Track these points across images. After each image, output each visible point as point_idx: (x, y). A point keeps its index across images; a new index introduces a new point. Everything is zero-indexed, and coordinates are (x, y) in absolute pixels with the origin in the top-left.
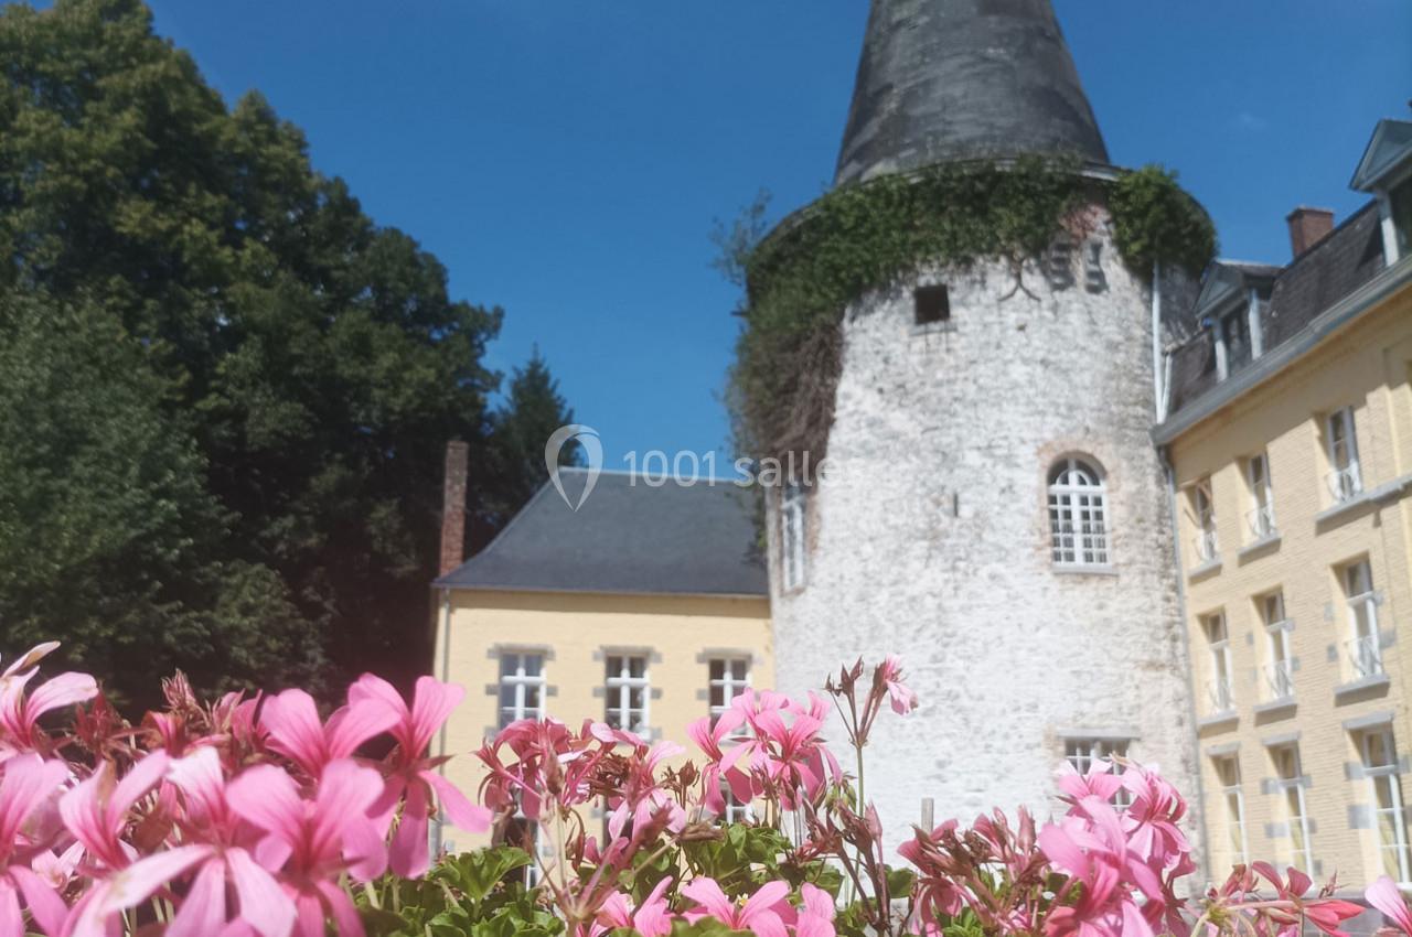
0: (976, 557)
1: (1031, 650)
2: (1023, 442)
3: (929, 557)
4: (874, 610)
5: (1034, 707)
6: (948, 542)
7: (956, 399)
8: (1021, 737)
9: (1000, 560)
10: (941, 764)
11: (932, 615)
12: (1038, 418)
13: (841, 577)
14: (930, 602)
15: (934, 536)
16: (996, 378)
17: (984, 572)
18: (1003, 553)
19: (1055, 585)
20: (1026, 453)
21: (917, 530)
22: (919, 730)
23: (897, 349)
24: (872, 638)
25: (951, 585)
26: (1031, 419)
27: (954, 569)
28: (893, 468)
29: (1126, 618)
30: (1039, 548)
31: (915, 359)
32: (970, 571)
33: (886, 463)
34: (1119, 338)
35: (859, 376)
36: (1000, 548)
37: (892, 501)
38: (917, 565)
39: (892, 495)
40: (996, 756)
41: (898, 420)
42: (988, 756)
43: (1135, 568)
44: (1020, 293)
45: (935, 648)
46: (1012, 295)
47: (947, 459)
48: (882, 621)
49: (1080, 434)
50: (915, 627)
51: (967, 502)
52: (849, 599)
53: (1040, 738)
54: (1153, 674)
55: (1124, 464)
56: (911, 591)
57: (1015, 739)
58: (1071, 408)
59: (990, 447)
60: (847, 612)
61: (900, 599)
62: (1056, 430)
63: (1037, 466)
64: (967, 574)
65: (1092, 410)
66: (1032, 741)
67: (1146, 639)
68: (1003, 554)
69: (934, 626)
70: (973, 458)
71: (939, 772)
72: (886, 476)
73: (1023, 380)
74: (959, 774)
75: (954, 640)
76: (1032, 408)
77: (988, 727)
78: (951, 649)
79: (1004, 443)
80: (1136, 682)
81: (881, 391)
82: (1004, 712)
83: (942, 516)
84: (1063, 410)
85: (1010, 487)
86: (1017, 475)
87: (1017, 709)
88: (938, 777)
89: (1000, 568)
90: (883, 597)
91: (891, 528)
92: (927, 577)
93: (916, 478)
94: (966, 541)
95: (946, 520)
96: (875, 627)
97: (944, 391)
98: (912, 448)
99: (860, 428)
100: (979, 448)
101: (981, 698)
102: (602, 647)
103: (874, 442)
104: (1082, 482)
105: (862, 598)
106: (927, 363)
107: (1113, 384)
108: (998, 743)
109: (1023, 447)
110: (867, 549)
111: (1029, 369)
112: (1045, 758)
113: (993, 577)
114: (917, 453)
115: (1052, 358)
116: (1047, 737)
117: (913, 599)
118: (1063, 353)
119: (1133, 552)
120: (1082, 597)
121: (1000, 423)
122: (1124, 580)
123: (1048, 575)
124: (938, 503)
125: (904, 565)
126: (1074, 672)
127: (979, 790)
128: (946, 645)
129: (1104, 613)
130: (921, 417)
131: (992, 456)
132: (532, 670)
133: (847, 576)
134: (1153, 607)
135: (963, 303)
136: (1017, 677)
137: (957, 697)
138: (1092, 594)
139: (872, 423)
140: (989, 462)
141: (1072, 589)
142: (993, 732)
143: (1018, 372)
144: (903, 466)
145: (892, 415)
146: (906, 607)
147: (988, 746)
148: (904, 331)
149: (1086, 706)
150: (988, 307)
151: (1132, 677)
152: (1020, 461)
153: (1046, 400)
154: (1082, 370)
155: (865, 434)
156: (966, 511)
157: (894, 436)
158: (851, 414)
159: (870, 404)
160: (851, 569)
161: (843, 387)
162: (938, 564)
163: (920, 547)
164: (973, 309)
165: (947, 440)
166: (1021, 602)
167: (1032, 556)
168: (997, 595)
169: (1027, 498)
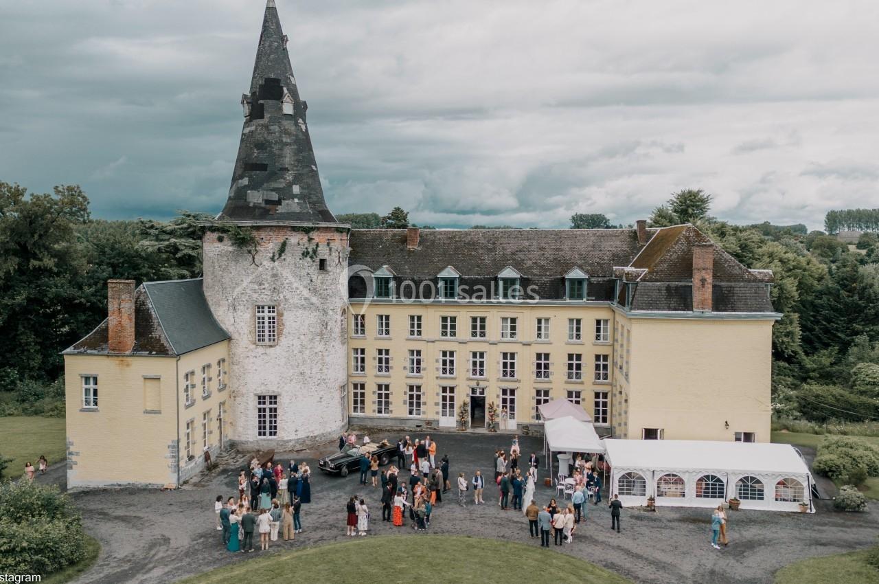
0: (330, 340)
3: (321, 341)
4: (304, 356)
6: (325, 337)
8: (335, 388)
9: (335, 341)
11: (321, 357)
13: (293, 345)
14: (320, 353)
15: (321, 334)
17: (331, 345)
19: (342, 347)
20: (339, 311)
21: (318, 333)
22: (316, 390)
23: (314, 278)
24: (303, 364)
25: (325, 349)
26: (340, 301)
27: (326, 344)
28: (312, 314)
30: (340, 337)
31: (319, 281)
33: (310, 312)
35: (302, 283)
37: (311, 324)
38: (317, 343)
39: (311, 322)
41: (314, 300)
45: (321, 366)
47: (325, 313)
48: (307, 359)
51: (329, 325)
52: (295, 352)
56: (316, 351)
60: (295, 356)
61: (312, 353)
64: (328, 345)
66: (337, 389)
68: (335, 339)
69: (321, 361)
72: (309, 316)
73: (339, 290)
75: (325, 364)
76: (340, 297)
78: (324, 367)
81: (310, 289)
85: (337, 321)
86: (338, 317)
87: (335, 381)
88: (320, 402)
89: (334, 344)
91: (311, 332)
92: (320, 347)
93: (318, 318)
94: (328, 336)
95: (324, 330)
96: (304, 362)
97: (325, 292)
98: (317, 309)
99: (301, 300)
102: (202, 366)
103: (306, 305)
105: (300, 352)
106: (322, 283)
109: (339, 309)
110: (302, 337)
112: (339, 393)
113: (333, 346)
114: (319, 310)
116: (339, 387)
117: (316, 353)
121: (335, 302)
123: (341, 344)
124: (323, 325)
125: (314, 343)
130: (320, 299)
131: (334, 312)
133: (295, 345)
137: (325, 380)
139: (306, 299)
142: (331, 388)
143: (339, 287)
144: (315, 314)
145: (312, 298)
146: (314, 355)
148: (317, 272)
150: (334, 267)
152: (338, 313)
155: (303, 302)
156: (329, 328)
157: (313, 304)
158: (298, 295)
159: (306, 293)
160: (297, 343)
161: (295, 285)
162: (323, 343)
163: (318, 338)
164: (332, 268)
165: (325, 307)
166: (337, 352)
167: (339, 339)
168: (333, 351)
169: (339, 324)
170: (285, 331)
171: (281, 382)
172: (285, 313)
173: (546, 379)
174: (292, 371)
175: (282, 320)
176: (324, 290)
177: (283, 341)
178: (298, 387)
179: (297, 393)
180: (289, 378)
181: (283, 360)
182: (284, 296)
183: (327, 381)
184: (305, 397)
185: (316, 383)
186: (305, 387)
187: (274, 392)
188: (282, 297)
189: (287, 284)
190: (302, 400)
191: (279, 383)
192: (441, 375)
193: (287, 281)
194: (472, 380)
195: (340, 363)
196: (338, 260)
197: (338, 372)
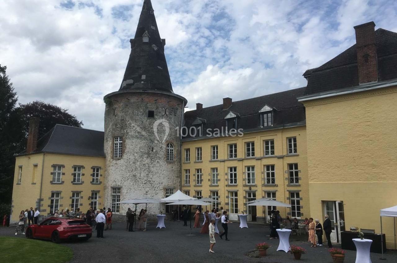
0: (155, 158)
1: (162, 174)
3: (148, 157)
4: (136, 165)
5: (162, 183)
6: (151, 155)
9: (159, 159)
10: (147, 192)
11: (147, 167)
13: (130, 159)
14: (147, 165)
15: (148, 154)
16: (161, 129)
17: (156, 161)
19: (167, 164)
20: (164, 142)
21: (146, 153)
22: (143, 186)
23: (144, 121)
24: (135, 170)
25: (151, 163)
27: (152, 160)
28: (142, 141)
29: (175, 170)
30: (165, 158)
31: (148, 123)
33: (141, 140)
34: (177, 124)
35: (136, 123)
36: (159, 158)
37: (141, 147)
38: (145, 159)
39: (142, 146)
40: (156, 191)
41: (144, 133)
42: (154, 191)
43: (177, 162)
44: (165, 115)
45: (147, 173)
46: (164, 115)
47: (152, 141)
48: (138, 167)
49: (171, 140)
50: (144, 169)
51: (155, 149)
52: (131, 163)
54: (177, 178)
55: (177, 145)
57: (159, 188)
60: (131, 165)
61: (142, 164)
62: (168, 139)
63: (165, 144)
64: (154, 161)
65: (173, 136)
66: (161, 189)
67: (177, 173)
68: (160, 158)
69: (148, 169)
70: (156, 142)
72: (141, 143)
74: (150, 194)
75: (151, 172)
78: (150, 174)
81: (141, 127)
82: (158, 184)
83: (150, 151)
84: (170, 135)
85: (161, 147)
86: (163, 145)
87: (160, 184)
88: (146, 194)
90: (138, 163)
91: (141, 151)
92: (147, 161)
93: (146, 144)
94: (154, 156)
95: (151, 152)
99: (136, 133)
101: (154, 182)
102: (74, 165)
103: (138, 136)
104: (171, 147)
105: (134, 163)
106: (150, 124)
108: (156, 189)
110: (136, 154)
112: (163, 192)
113: (158, 162)
114: (147, 139)
116: (164, 188)
117: (144, 164)
119: (176, 159)
120: (170, 166)
121: (161, 136)
122: (175, 163)
123: (166, 162)
124: (150, 148)
125: (143, 158)
126: (168, 178)
127: (153, 197)
128: (149, 173)
129: (173, 169)
130: (148, 133)
132: (59, 169)
133: (131, 158)
134: (178, 168)
135: (157, 115)
136: (160, 178)
137: (150, 181)
138: (171, 166)
139: (138, 132)
140: (159, 143)
142: (156, 187)
144: (144, 141)
145: (143, 132)
146: (143, 165)
148: (146, 118)
149: (169, 184)
150: (160, 116)
151: (175, 179)
154: (173, 129)
155: (137, 134)
156: (154, 151)
157: (143, 136)
158: (134, 130)
159: (138, 129)
160: (132, 157)
161: (133, 125)
163: (146, 156)
164: (158, 116)
165: (152, 138)
166: (161, 166)
167: (164, 159)
168: (158, 165)
169: (164, 150)
170: (126, 151)
171: (122, 180)
172: (127, 141)
173: (297, 184)
174: (128, 174)
175: (125, 144)
177: (125, 156)
178: (132, 183)
179: (131, 187)
180: (126, 178)
181: (124, 167)
182: (127, 131)
183: (152, 182)
184: (136, 190)
185: (144, 183)
186: (136, 184)
187: (119, 185)
188: (125, 131)
189: (128, 124)
190: (134, 192)
191: (121, 181)
192: (230, 184)
193: (129, 122)
194: (246, 186)
195: (165, 174)
196: (164, 113)
197: (163, 179)
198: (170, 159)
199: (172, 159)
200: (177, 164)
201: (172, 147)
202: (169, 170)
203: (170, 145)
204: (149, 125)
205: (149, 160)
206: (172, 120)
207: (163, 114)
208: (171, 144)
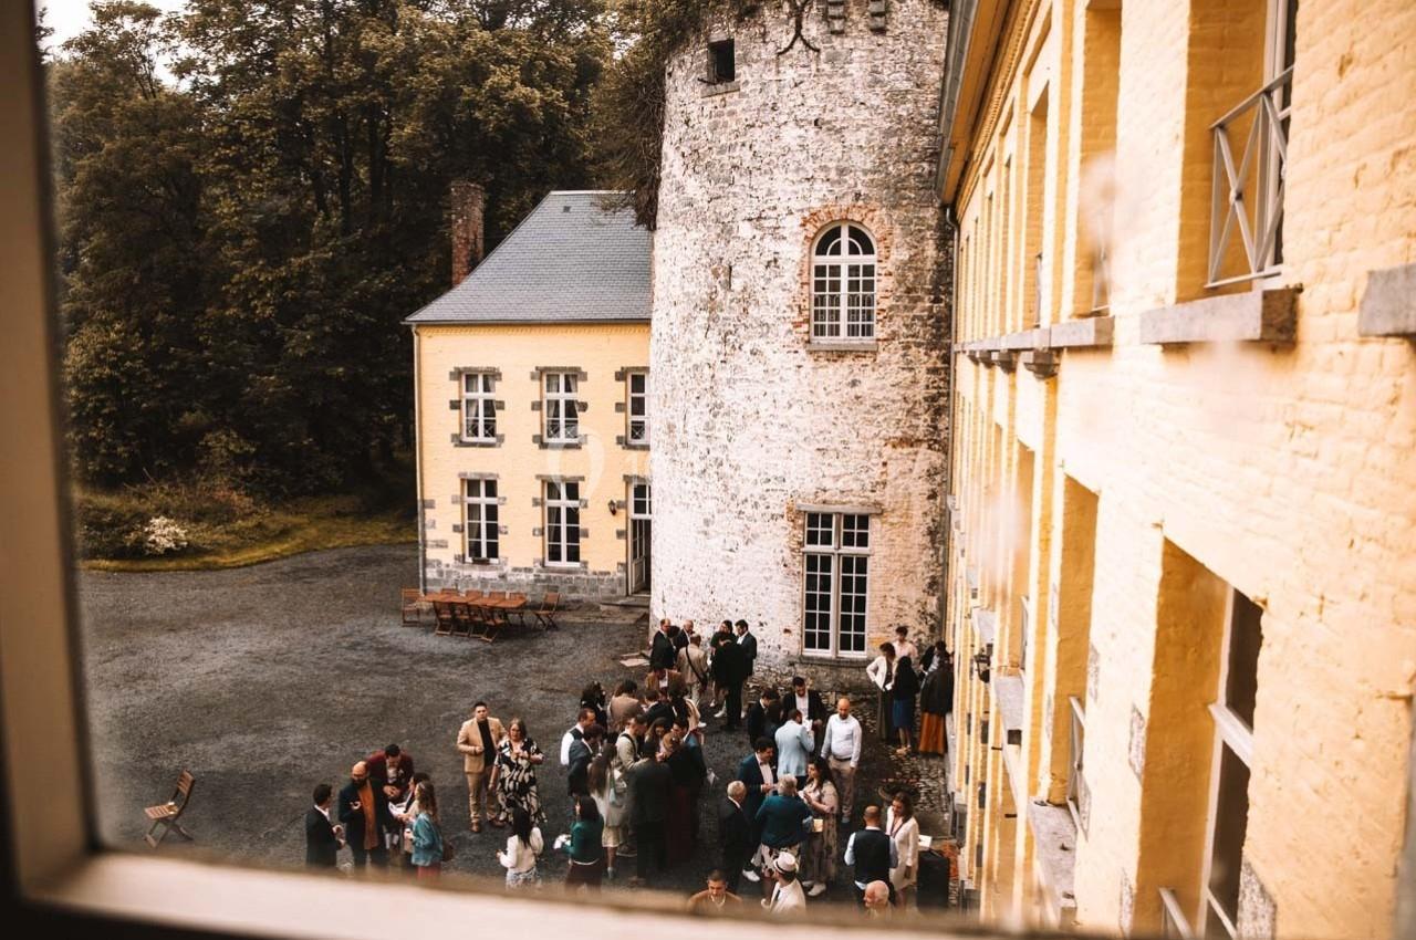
0: (741, 331)
1: (783, 426)
2: (791, 213)
3: (708, 328)
4: (674, 372)
5: (781, 480)
6: (722, 315)
7: (734, 167)
8: (768, 507)
9: (762, 336)
10: (707, 523)
11: (708, 385)
12: (807, 185)
14: (707, 372)
15: (711, 305)
16: (770, 144)
17: (747, 348)
18: (765, 329)
19: (809, 363)
20: (792, 224)
21: (702, 300)
22: (696, 489)
23: (694, 111)
24: (673, 398)
25: (723, 358)
26: (800, 187)
27: (725, 342)
28: (688, 236)
29: (879, 395)
30: (797, 325)
31: (706, 123)
32: (737, 346)
33: (685, 230)
34: (907, 86)
35: (673, 137)
36: (762, 325)
37: (687, 269)
38: (700, 335)
39: (688, 263)
40: (746, 522)
41: (693, 186)
42: (740, 521)
44: (799, 45)
45: (708, 417)
46: (791, 47)
47: (726, 231)
48: (679, 384)
49: (848, 200)
50: (696, 394)
51: (738, 275)
53: (784, 510)
54: (907, 450)
55: (897, 230)
56: (695, 359)
57: (762, 509)
58: (842, 171)
59: (759, 218)
61: (688, 366)
62: (824, 199)
63: (801, 238)
64: (734, 348)
65: (865, 172)
66: (777, 511)
67: (904, 414)
69: (709, 395)
70: (746, 230)
71: (705, 528)
72: (684, 244)
73: (794, 145)
74: (718, 534)
75: (722, 411)
76: (802, 174)
77: (741, 498)
78: (719, 418)
79: (773, 214)
80: (884, 459)
81: (683, 155)
82: (756, 483)
83: (719, 288)
84: (833, 175)
85: (776, 261)
86: (783, 247)
87: (768, 481)
88: (706, 533)
89: (761, 343)
90: (679, 361)
91: (686, 294)
92: (706, 347)
93: (703, 250)
94: (733, 315)
95: (721, 292)
97: (725, 158)
98: (701, 218)
99: (672, 191)
100: (750, 220)
101: (738, 468)
103: (679, 207)
104: (854, 251)
106: (714, 128)
107: (894, 141)
108: (749, 511)
109: (790, 218)
110: (673, 312)
111: (802, 132)
112: (786, 529)
113: (754, 352)
114: (705, 222)
115: (827, 117)
116: (790, 510)
117: (696, 367)
118: (839, 110)
119: (897, 324)
120: (835, 374)
121: (770, 193)
122: (883, 356)
123: (803, 353)
124: (716, 274)
125: (692, 333)
126: (819, 449)
127: (731, 550)
128: (716, 415)
129: (858, 390)
130: (708, 185)
131: (761, 228)
132: (489, 386)
134: (915, 382)
135: (745, 60)
136: (768, 451)
137: (721, 464)
138: (844, 373)
139: (678, 188)
140: (759, 234)
141: (826, 367)
142: (746, 500)
143: (790, 135)
144: (695, 234)
145: (689, 181)
146: (692, 374)
147: (740, 512)
148: (698, 94)
149: (828, 483)
150: (767, 63)
151: (880, 455)
152: (785, 233)
153: (817, 166)
154: (858, 127)
155: (674, 198)
156: (737, 284)
157: (690, 203)
162: (714, 336)
163: (702, 317)
164: (755, 66)
165: (725, 210)
166: (776, 379)
167: (790, 331)
168: (756, 370)
169: (789, 272)
176: (721, 152)
183: (726, 469)
185: (697, 468)
186: (674, 471)
195: (799, 423)
196: (792, 35)
197: (785, 453)
198: (852, 331)
199: (868, 331)
200: (896, 358)
201: (869, 250)
202: (826, 400)
203: (845, 239)
204: (710, 137)
205: (713, 340)
206: (853, 68)
207: (785, 45)
208: (854, 233)
